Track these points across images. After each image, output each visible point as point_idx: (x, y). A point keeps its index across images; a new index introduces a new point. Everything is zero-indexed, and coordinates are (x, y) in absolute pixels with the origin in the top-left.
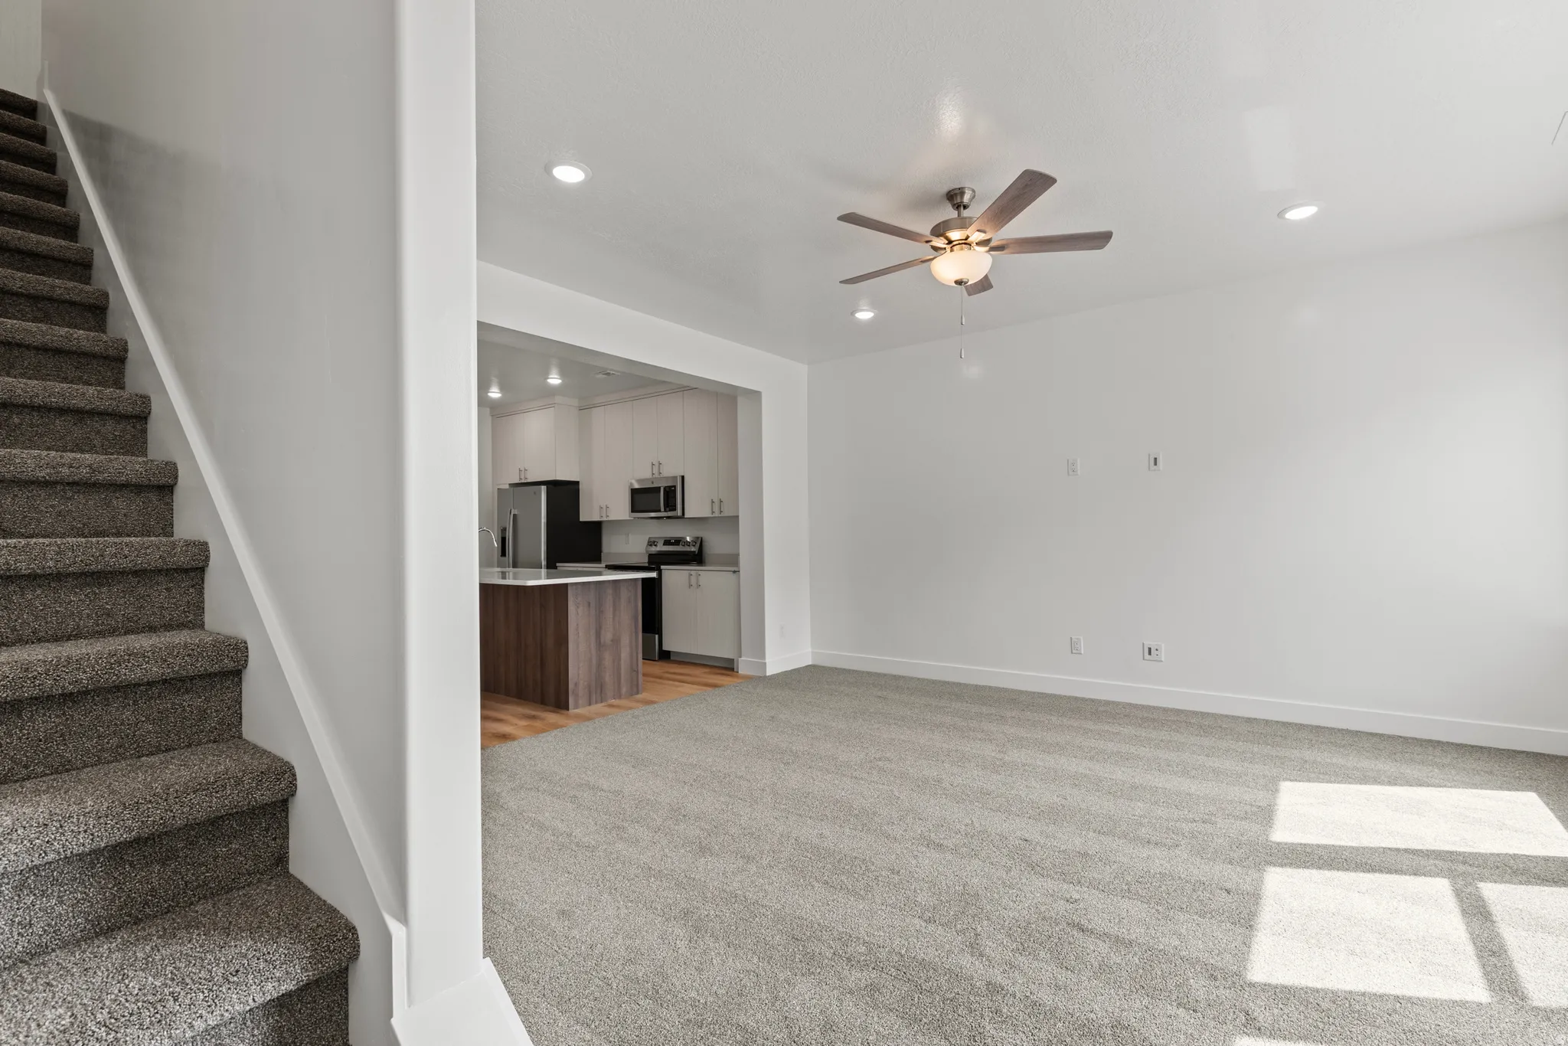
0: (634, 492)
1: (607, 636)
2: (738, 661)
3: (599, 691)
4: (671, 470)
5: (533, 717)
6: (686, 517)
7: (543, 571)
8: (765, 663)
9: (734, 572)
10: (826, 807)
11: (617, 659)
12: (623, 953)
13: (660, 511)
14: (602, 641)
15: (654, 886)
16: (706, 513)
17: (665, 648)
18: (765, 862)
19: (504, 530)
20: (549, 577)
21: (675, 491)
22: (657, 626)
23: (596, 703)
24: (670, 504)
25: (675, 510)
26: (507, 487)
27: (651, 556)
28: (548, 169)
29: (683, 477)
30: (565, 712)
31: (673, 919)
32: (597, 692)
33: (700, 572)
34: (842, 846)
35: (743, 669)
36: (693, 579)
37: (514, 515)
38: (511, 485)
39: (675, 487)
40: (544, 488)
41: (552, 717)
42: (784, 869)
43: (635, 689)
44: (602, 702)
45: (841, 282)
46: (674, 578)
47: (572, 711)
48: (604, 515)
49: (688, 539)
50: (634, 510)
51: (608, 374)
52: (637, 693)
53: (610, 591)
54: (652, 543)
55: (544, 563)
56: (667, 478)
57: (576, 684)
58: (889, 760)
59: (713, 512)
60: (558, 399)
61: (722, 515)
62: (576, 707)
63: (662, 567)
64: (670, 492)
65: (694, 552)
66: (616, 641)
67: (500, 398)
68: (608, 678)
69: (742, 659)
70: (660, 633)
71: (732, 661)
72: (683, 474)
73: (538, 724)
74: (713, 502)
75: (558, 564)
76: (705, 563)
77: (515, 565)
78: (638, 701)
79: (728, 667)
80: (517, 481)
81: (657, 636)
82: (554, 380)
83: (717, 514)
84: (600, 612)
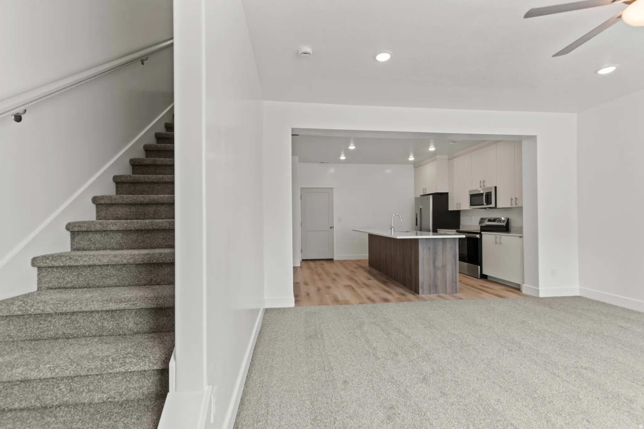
0: (472, 196)
1: (439, 264)
2: (522, 285)
3: (435, 288)
4: (490, 185)
5: (403, 295)
6: (497, 207)
7: (431, 233)
8: (538, 290)
9: (520, 237)
10: (516, 384)
11: (444, 275)
12: (351, 411)
13: (483, 205)
14: (436, 265)
15: (388, 387)
16: (509, 205)
17: (484, 273)
18: (451, 400)
19: (417, 215)
20: (433, 235)
21: (491, 195)
22: (479, 261)
23: (433, 294)
24: (488, 202)
25: (491, 204)
26: (419, 196)
27: (481, 227)
28: (374, 58)
29: (496, 187)
30: (417, 295)
31: (383, 407)
32: (434, 288)
33: (502, 236)
34: (507, 413)
35: (524, 291)
36: (498, 239)
37: (420, 209)
38: (420, 196)
39: (491, 192)
40: (431, 196)
41: (410, 296)
42: (458, 409)
43: (455, 290)
44: (436, 293)
45: (553, 56)
46: (488, 238)
47: (421, 295)
48: (459, 207)
49: (503, 219)
50: (471, 205)
51: (454, 142)
52: (456, 293)
53: (440, 243)
54: (482, 220)
55: (431, 228)
56: (488, 188)
57: (423, 284)
58: (594, 371)
59: (512, 205)
60: (438, 157)
61: (517, 206)
62: (423, 293)
63: (482, 233)
64: (488, 195)
65: (503, 225)
66: (444, 266)
67: (414, 160)
68: (439, 283)
69: (525, 285)
70: (481, 265)
71: (519, 285)
72: (496, 186)
73: (402, 298)
74: (512, 199)
75: (438, 230)
76: (510, 231)
77: (421, 230)
78: (454, 297)
79: (517, 289)
80: (422, 194)
81: (479, 267)
82: (432, 149)
83: (514, 206)
84: (435, 253)
